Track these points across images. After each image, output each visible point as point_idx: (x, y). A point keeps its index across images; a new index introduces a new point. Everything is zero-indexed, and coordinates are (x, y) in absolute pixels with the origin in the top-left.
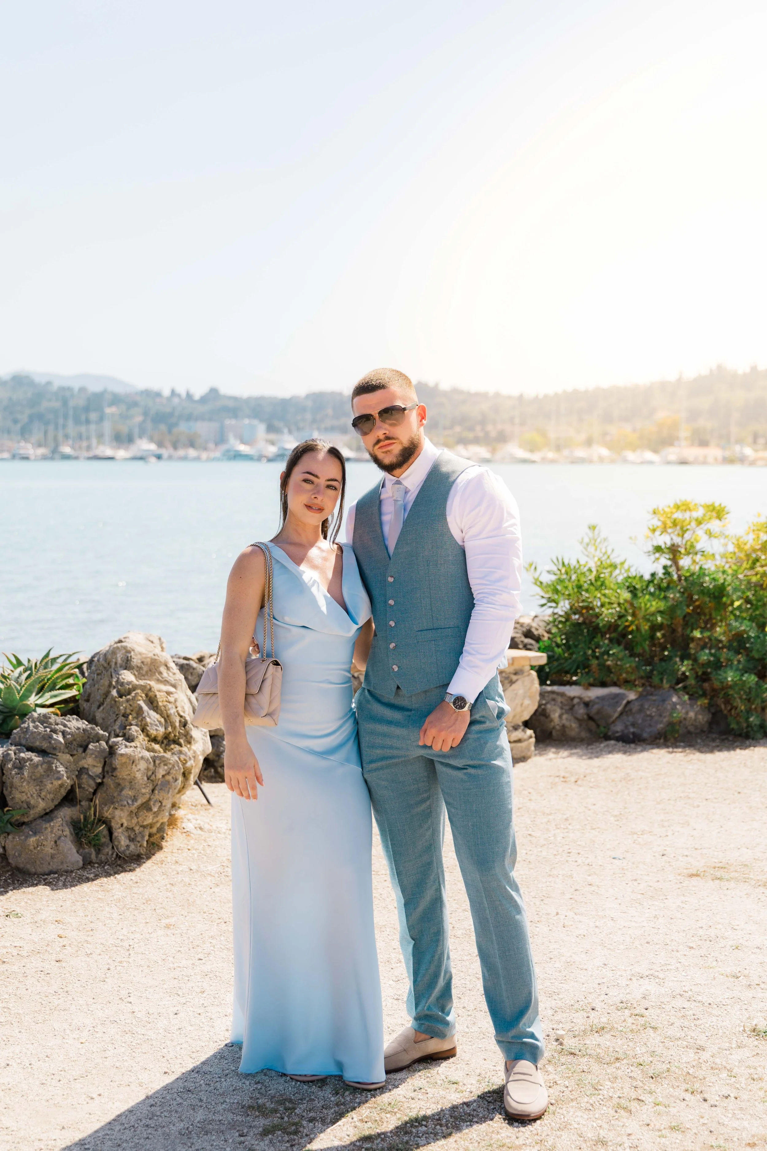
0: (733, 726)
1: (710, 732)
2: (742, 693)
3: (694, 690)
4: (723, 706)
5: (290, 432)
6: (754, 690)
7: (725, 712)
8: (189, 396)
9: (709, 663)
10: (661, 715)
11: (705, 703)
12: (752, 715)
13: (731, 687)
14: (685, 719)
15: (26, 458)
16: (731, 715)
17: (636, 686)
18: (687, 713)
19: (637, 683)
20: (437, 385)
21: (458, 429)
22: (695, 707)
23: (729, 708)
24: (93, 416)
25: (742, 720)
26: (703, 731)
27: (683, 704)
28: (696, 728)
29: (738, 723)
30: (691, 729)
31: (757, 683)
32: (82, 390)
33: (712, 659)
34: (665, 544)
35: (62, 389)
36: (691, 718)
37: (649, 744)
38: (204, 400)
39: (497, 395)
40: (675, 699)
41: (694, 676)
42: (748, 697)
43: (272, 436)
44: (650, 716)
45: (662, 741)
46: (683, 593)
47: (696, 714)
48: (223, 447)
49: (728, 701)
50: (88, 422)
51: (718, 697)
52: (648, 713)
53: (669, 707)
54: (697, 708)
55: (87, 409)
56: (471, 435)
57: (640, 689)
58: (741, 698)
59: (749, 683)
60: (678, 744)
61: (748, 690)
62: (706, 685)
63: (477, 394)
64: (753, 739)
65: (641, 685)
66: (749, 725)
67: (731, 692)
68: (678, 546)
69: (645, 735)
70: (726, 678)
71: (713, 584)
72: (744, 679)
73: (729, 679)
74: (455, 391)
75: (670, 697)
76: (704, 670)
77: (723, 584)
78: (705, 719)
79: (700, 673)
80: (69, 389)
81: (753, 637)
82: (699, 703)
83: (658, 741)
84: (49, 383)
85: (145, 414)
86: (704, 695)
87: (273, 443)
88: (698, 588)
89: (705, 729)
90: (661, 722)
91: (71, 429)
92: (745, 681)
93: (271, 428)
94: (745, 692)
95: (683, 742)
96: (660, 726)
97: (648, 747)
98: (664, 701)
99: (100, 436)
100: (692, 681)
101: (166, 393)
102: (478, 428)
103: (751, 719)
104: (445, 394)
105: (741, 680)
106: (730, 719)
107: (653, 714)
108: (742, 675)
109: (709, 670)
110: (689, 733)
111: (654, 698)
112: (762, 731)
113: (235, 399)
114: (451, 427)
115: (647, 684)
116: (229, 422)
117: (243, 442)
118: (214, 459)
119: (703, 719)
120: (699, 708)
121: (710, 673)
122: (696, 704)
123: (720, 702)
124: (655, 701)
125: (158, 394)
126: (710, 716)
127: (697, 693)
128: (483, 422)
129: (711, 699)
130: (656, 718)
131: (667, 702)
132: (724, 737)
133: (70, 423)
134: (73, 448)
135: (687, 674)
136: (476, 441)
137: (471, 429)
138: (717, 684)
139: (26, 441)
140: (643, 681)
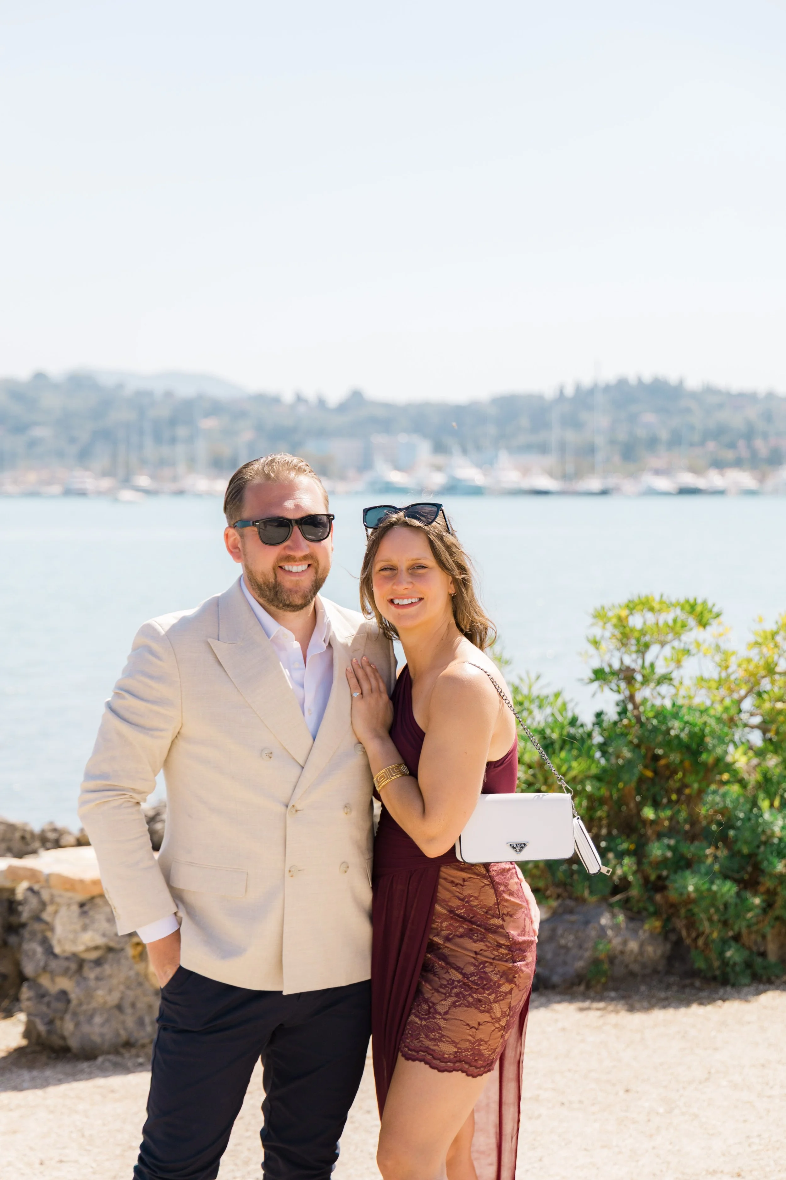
0: (700, 964)
1: (669, 972)
2: (712, 910)
3: (641, 905)
4: (684, 933)
5: (465, 451)
6: (733, 907)
7: (688, 941)
8: (322, 403)
9: (664, 862)
10: (580, 947)
11: (656, 928)
12: (730, 947)
13: (694, 901)
14: (622, 952)
15: (82, 494)
16: (696, 947)
17: (547, 898)
18: (625, 943)
19: (548, 893)
20: (681, 383)
21: (711, 445)
22: (641, 932)
23: (694, 935)
24: (182, 432)
25: (713, 955)
26: (655, 972)
27: (616, 928)
28: (644, 966)
29: (707, 959)
30: (636, 968)
31: (738, 894)
32: (168, 394)
33: (669, 854)
34: (610, 666)
35: (140, 394)
36: (632, 951)
37: (560, 993)
38: (343, 408)
39: (770, 396)
40: (605, 920)
41: (641, 881)
42: (723, 918)
43: (440, 459)
44: (566, 948)
45: (582, 988)
46: (638, 746)
47: (641, 945)
48: (368, 477)
49: (691, 923)
50: (173, 440)
51: (679, 917)
52: (563, 942)
53: (593, 933)
54: (643, 935)
55: (173, 422)
56: (729, 455)
57: (554, 904)
58: (710, 920)
59: (722, 895)
60: (606, 994)
61: (721, 907)
62: (658, 897)
63: (742, 396)
64: (733, 985)
65: (555, 896)
66: (725, 963)
67: (696, 910)
68: (634, 670)
69: (556, 979)
70: (685, 887)
71: (687, 730)
72: (714, 888)
73: (691, 888)
74: (710, 390)
75: (600, 915)
76: (659, 872)
77: (702, 731)
78: (659, 952)
79: (653, 877)
80: (149, 394)
81: (741, 819)
82: (647, 927)
83: (575, 989)
84: (120, 386)
85: (259, 428)
86: (656, 914)
87: (439, 468)
88: (660, 738)
89: (661, 968)
90: (581, 958)
91: (150, 450)
92: (715, 893)
93: (439, 448)
94: (717, 910)
95: (615, 989)
96: (580, 964)
97: (558, 998)
98: (587, 923)
99: (192, 462)
100: (635, 892)
101: (288, 397)
102: (741, 444)
103: (728, 954)
104: (694, 395)
105: (709, 890)
106: (693, 953)
107: (570, 945)
108: (712, 882)
109: (665, 873)
110: (632, 974)
111: (573, 918)
112: (749, 972)
113: (387, 406)
114: (702, 443)
115: (565, 894)
116: (379, 439)
117: (397, 468)
118: (357, 493)
119: (655, 952)
120: (647, 934)
121: (667, 878)
122: (641, 927)
123: (680, 924)
124: (573, 923)
125: (276, 400)
126: (668, 946)
127: (646, 909)
128: (749, 435)
129: (668, 920)
130: (574, 951)
131: (591, 926)
132: (688, 981)
133: (149, 442)
134: (153, 477)
135: (631, 878)
136: (738, 463)
137: (732, 446)
138: (673, 895)
139: (87, 469)
140: (560, 890)
